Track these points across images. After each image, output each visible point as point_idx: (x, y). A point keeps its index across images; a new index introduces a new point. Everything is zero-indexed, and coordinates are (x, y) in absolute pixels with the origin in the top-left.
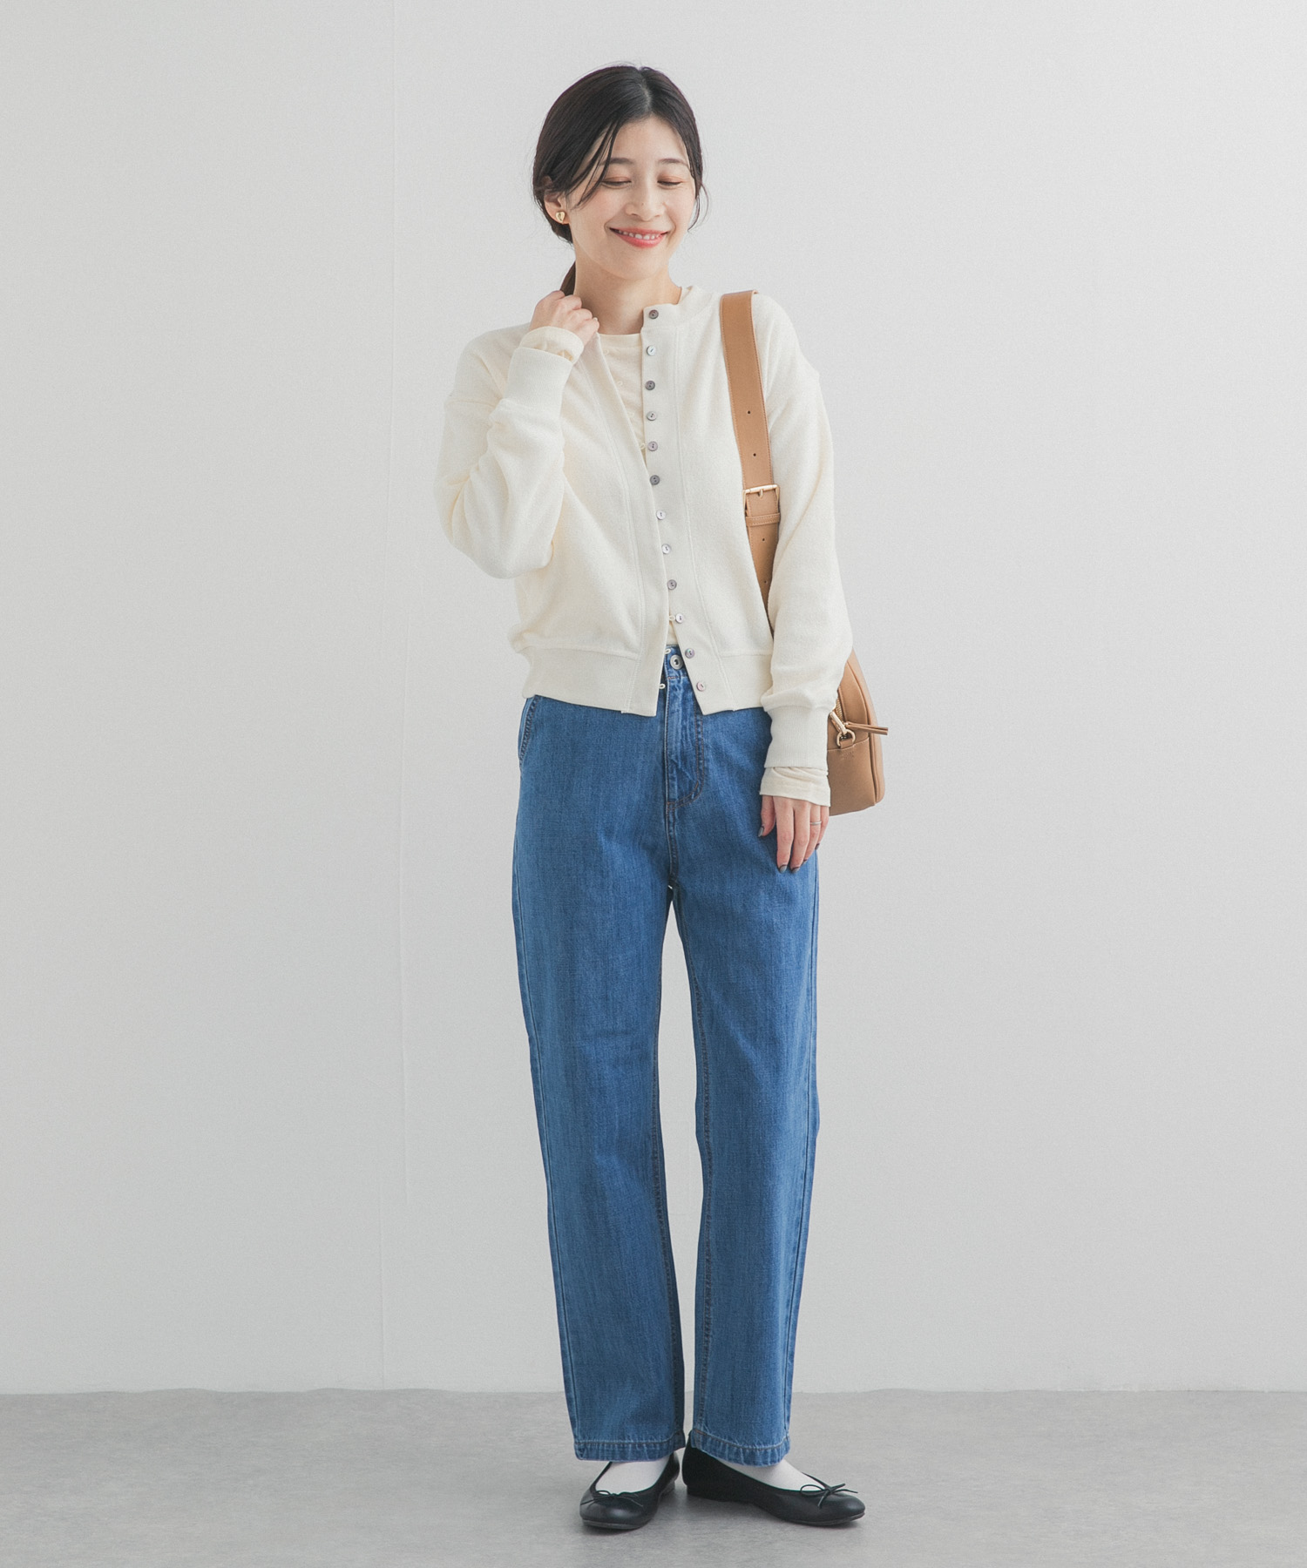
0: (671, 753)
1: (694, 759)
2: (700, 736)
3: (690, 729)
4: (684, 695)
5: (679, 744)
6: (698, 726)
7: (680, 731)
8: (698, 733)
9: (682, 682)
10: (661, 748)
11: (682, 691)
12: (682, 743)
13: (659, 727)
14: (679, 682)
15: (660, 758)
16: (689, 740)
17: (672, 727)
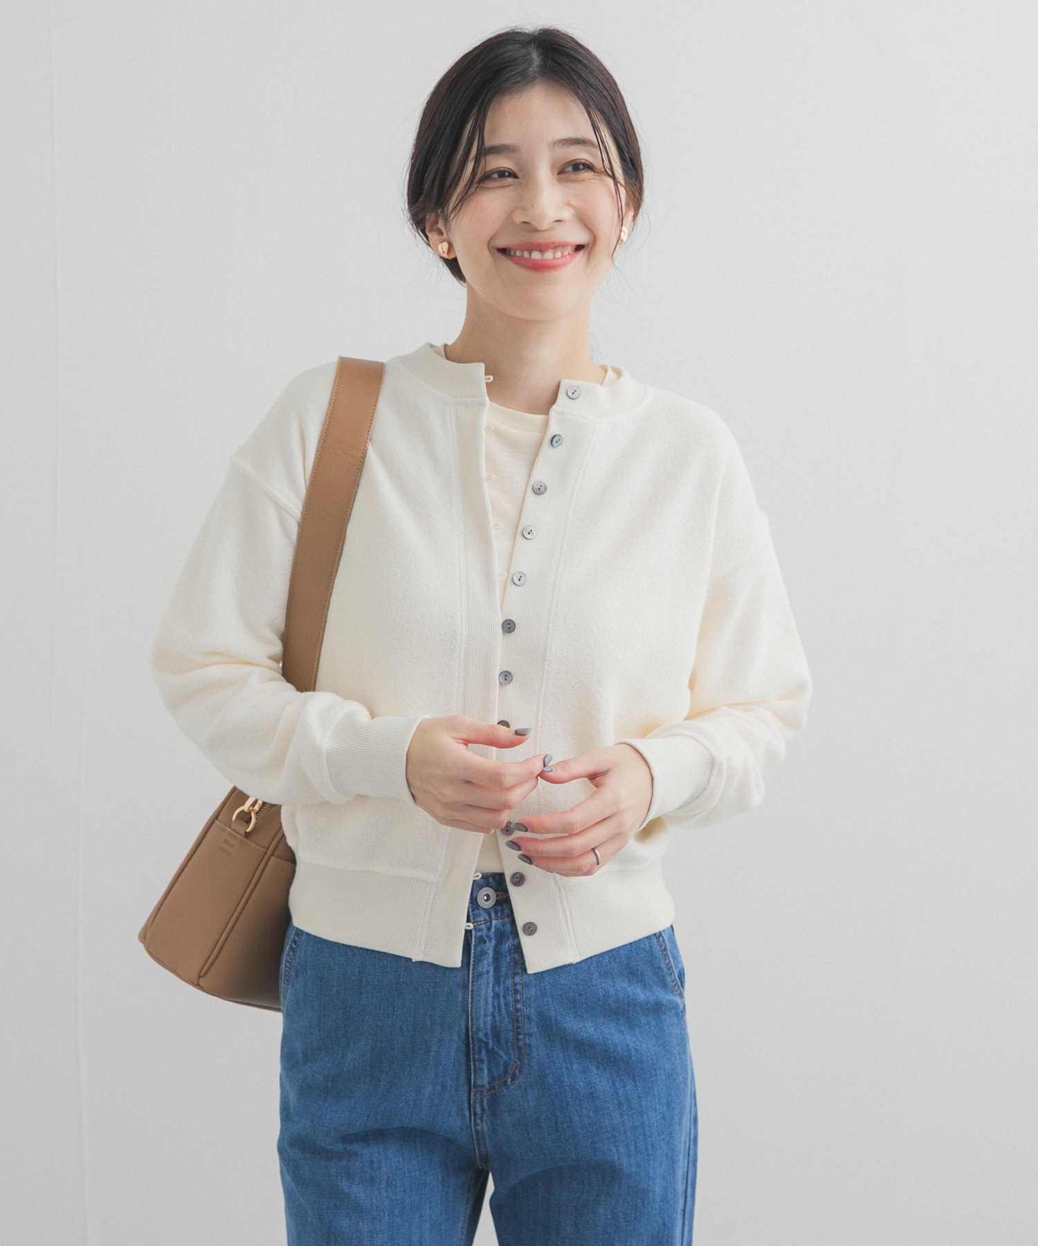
0: (478, 1030)
1: (511, 1033)
2: (519, 1006)
3: (505, 997)
4: (496, 947)
5: (489, 1018)
6: (516, 992)
7: (490, 1001)
8: (517, 1001)
9: (493, 930)
10: (463, 1023)
11: (494, 942)
12: (494, 1017)
13: (460, 994)
14: (489, 929)
15: (463, 1036)
16: (504, 1012)
17: (479, 995)
